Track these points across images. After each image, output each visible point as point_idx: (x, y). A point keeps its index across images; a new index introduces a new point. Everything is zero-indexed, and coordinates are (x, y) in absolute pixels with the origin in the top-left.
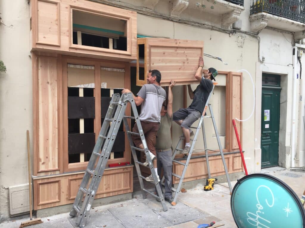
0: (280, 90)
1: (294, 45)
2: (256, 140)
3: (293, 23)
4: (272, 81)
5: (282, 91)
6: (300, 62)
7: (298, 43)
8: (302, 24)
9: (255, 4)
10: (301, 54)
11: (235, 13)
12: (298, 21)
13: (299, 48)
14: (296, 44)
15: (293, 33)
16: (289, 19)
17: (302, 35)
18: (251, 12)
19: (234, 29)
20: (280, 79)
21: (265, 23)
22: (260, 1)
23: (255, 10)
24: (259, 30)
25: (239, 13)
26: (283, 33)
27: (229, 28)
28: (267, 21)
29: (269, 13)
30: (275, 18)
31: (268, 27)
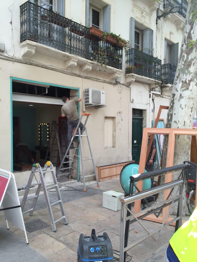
0: (142, 119)
1: (150, 92)
2: (129, 150)
3: (149, 79)
4: (138, 114)
5: (143, 120)
6: (154, 102)
7: (153, 90)
8: (154, 80)
9: (128, 68)
10: (154, 97)
11: (117, 73)
12: (152, 78)
13: (153, 94)
14: (151, 91)
15: (149, 85)
16: (147, 77)
17: (155, 86)
18: (126, 72)
19: (116, 82)
20: (142, 112)
21: (134, 80)
22: (131, 66)
23: (128, 71)
24: (130, 83)
25: (119, 74)
26: (144, 85)
27: (113, 81)
28: (135, 78)
29: (136, 74)
30: (139, 76)
31: (136, 81)
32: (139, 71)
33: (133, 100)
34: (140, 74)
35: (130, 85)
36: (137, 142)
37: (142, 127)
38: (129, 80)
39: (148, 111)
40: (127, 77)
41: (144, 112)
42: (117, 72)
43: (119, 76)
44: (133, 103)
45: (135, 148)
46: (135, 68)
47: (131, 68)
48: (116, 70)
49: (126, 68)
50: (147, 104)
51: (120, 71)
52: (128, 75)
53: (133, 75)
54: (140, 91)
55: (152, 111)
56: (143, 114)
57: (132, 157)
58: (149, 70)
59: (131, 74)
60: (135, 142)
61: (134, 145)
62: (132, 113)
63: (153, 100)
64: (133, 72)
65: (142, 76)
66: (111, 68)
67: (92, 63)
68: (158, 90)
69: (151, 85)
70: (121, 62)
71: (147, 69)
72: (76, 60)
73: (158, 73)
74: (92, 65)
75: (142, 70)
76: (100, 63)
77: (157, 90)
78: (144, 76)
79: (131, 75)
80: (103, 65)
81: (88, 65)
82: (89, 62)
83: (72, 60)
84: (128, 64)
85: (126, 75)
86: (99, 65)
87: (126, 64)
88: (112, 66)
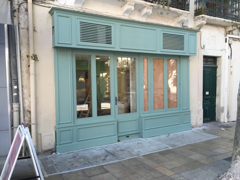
0: (216, 68)
2: (199, 102)
4: (211, 62)
6: (231, 47)
7: (229, 34)
10: (231, 42)
11: (183, 16)
12: (229, 19)
13: (230, 38)
14: (227, 35)
15: (225, 27)
16: (222, 18)
17: (232, 28)
18: (195, 14)
19: (183, 26)
20: (216, 60)
21: (205, 22)
22: (201, 6)
23: (197, 13)
24: (200, 26)
25: (186, 16)
26: (218, 28)
27: (179, 26)
28: (206, 20)
29: (207, 15)
30: (211, 18)
31: (207, 24)
32: (212, 12)
33: (204, 46)
34: (212, 15)
35: (200, 29)
36: (209, 93)
37: (216, 77)
38: (199, 22)
39: (223, 59)
40: (196, 20)
41: (218, 59)
42: (183, 14)
43: (186, 19)
44: (204, 49)
45: (207, 100)
46: (206, 8)
47: (201, 8)
48: (181, 12)
49: (195, 10)
50: (222, 50)
51: (187, 13)
52: (198, 18)
53: (203, 17)
54: (213, 36)
55: (229, 57)
56: (217, 62)
57: (202, 110)
58: (224, 10)
59: (201, 16)
60: (206, 94)
61: (205, 97)
62: (203, 61)
63: (230, 45)
64: (203, 13)
65: (215, 17)
66: (175, 10)
67: (152, 6)
68: (237, 33)
69: (227, 28)
70: (188, 3)
71: (221, 9)
72: (133, 4)
73: (236, 12)
74: (152, 8)
75: (216, 10)
76: (162, 5)
77: (235, 33)
78: (218, 17)
79: (201, 17)
80: (165, 6)
81: (147, 8)
82: (149, 5)
83: (128, 4)
84: (197, 5)
85: (195, 17)
86: (161, 7)
87: (195, 4)
88: (177, 7)
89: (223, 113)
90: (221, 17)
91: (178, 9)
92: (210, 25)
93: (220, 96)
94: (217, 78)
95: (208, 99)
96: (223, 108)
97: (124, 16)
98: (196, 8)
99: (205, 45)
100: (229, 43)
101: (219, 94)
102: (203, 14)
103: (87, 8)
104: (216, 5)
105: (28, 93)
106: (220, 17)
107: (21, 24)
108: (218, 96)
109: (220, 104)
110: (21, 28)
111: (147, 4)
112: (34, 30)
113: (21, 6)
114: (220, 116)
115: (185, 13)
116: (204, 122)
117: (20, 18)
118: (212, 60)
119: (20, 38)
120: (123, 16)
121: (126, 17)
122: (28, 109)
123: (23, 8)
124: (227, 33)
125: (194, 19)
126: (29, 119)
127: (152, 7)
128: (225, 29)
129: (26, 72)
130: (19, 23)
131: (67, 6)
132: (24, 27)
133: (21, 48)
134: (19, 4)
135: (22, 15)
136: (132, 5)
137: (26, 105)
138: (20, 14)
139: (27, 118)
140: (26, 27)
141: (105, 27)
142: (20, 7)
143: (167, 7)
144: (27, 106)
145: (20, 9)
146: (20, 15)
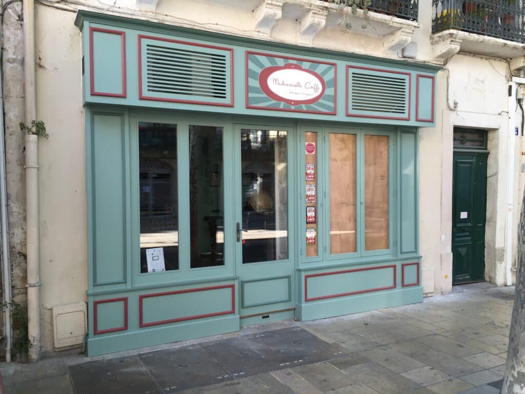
0: (486, 156)
1: (510, 79)
2: (443, 237)
3: (507, 45)
4: (473, 141)
5: (489, 156)
6: (521, 108)
7: (518, 76)
9: (439, 16)
10: (523, 95)
11: (403, 32)
14: (513, 77)
15: (508, 60)
16: (499, 38)
17: (524, 63)
18: (432, 29)
19: (404, 57)
20: (487, 136)
21: (457, 48)
22: (448, 10)
23: (439, 25)
24: (447, 57)
25: (410, 33)
26: (491, 61)
27: (395, 56)
28: (460, 42)
29: (463, 30)
30: (473, 37)
31: (462, 52)
32: (473, 22)
33: (456, 104)
34: (475, 31)
35: (446, 64)
36: (468, 215)
37: (487, 177)
38: (443, 47)
39: (502, 134)
40: (436, 41)
41: (490, 135)
42: (401, 28)
43: (409, 39)
44: (455, 112)
45: (464, 231)
46: (459, 14)
47: (448, 15)
48: (398, 23)
49: (434, 19)
50: (499, 114)
51: (413, 26)
52: (440, 37)
53: (451, 35)
54: (478, 80)
55: (517, 131)
56: (488, 142)
57: (451, 254)
58: (505, 19)
59: (446, 32)
60: (462, 217)
61: (458, 225)
62: (454, 140)
63: (519, 101)
64: (452, 25)
65: (482, 36)
66: (382, 19)
67: (327, 8)
69: (512, 62)
70: (414, 2)
71: (497, 17)
72: (278, 4)
74: (325, 13)
75: (483, 19)
76: (350, 6)
78: (489, 35)
79: (447, 34)
80: (359, 10)
81: (315, 13)
82: (318, 6)
83: (267, 3)
84: (438, 8)
85: (432, 36)
86: (347, 11)
87: (435, 6)
88: (388, 12)
89: (501, 263)
90: (498, 36)
91: (391, 17)
92: (469, 55)
93: (495, 222)
94: (488, 180)
95: (466, 229)
96: (503, 250)
97: (259, 32)
98: (437, 14)
99: (457, 101)
100: (518, 98)
101: (491, 219)
102: (453, 28)
103: (168, 14)
104: (483, 7)
105: (22, 212)
106: (493, 35)
107: (7, 51)
108: (491, 223)
109: (494, 242)
110: (8, 61)
111: (314, 5)
112: (39, 65)
113: (8, 9)
114: (495, 269)
115: (408, 25)
116: (455, 283)
117: (5, 37)
118: (476, 137)
119: (5, 84)
120: (257, 33)
121: (264, 35)
122: (22, 250)
123: (13, 14)
124: (513, 74)
125: (432, 40)
126: (23, 274)
127: (325, 11)
128: (509, 63)
129: (19, 162)
130: (2, 48)
131: (119, 8)
132: (14, 57)
133: (5, 106)
134: (4, 5)
135: (9, 29)
136: (276, 5)
137: (17, 240)
138: (4, 27)
139: (17, 272)
140: (19, 58)
141: (209, 58)
142: (6, 12)
143: (362, 11)
144: (18, 244)
145: (5, 15)
146: (5, 30)
